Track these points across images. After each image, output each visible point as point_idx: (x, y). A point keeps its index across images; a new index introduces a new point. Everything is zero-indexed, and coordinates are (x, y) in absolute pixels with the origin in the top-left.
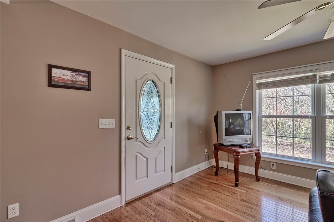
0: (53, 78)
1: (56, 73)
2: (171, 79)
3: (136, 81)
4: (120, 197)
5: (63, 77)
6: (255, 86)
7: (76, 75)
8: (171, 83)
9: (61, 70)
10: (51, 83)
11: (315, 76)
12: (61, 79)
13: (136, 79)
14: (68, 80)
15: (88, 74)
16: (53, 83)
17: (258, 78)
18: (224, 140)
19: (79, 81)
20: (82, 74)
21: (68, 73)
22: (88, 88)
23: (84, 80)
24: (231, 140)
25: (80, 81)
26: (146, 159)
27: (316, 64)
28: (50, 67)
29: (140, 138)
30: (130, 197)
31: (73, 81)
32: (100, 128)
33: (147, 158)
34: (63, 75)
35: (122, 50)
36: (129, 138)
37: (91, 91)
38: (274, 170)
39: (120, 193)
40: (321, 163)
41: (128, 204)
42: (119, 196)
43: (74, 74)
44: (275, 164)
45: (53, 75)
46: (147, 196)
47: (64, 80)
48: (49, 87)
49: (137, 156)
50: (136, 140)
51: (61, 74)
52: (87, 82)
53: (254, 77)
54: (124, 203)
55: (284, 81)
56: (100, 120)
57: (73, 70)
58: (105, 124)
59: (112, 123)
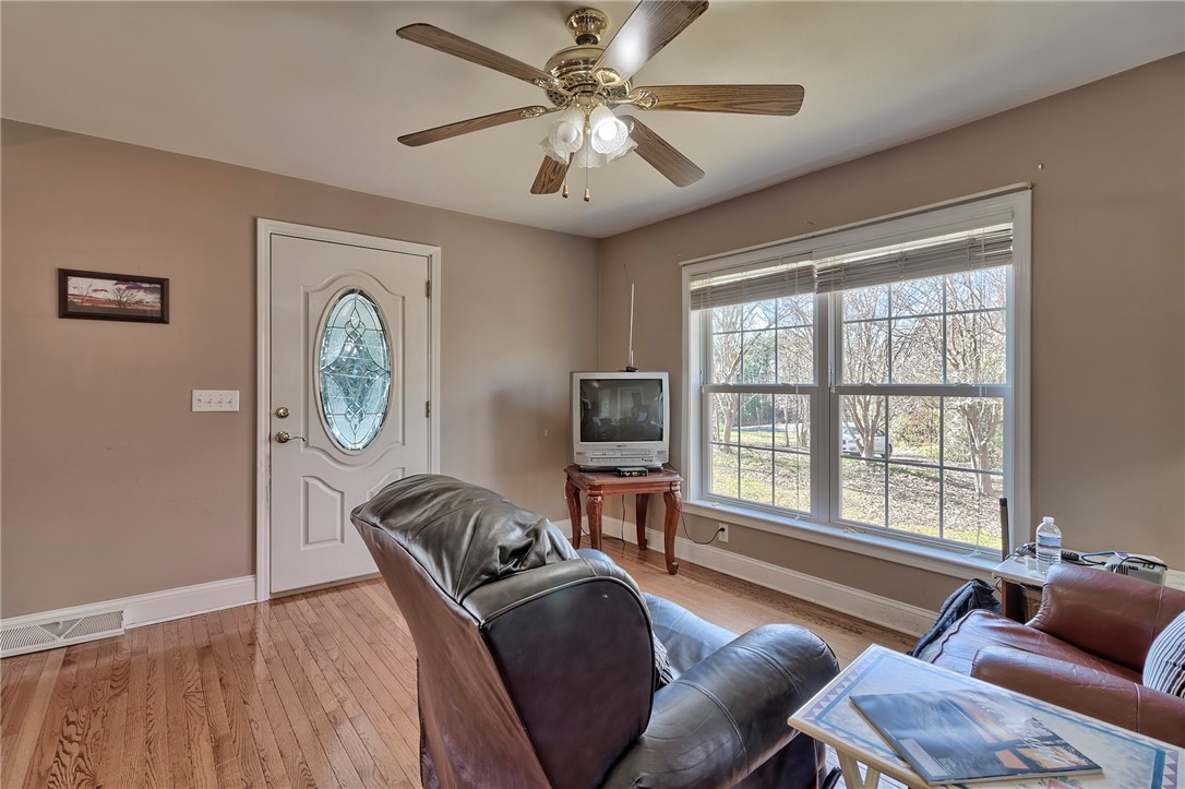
0: (70, 298)
1: (77, 286)
2: (429, 285)
3: (307, 295)
4: (253, 579)
5: (94, 295)
6: (686, 299)
7: (128, 288)
8: (428, 295)
9: (90, 280)
10: (67, 309)
11: (808, 270)
12: (91, 300)
13: (308, 290)
14: (110, 301)
15: (162, 285)
16: (70, 309)
17: (695, 277)
18: (578, 453)
19: (136, 303)
20: (144, 285)
21: (109, 285)
22: (161, 318)
23: (149, 300)
24: (598, 454)
25: (140, 302)
26: (338, 496)
27: (803, 236)
28: (64, 275)
29: (316, 437)
30: (282, 586)
31: (120, 302)
32: (194, 410)
33: (342, 493)
34: (96, 290)
35: (260, 221)
36: (282, 440)
37: (168, 323)
38: (722, 545)
39: (254, 571)
40: (830, 523)
41: (278, 600)
42: (249, 579)
43: (123, 287)
44: (726, 527)
45: (71, 291)
46: (338, 591)
47: (100, 301)
48: (61, 317)
49: (307, 484)
50: (307, 445)
51: (91, 289)
52: (159, 305)
53: (686, 272)
54: (264, 596)
55: (749, 283)
56: (196, 393)
57: (120, 278)
58: (208, 400)
59: (228, 400)
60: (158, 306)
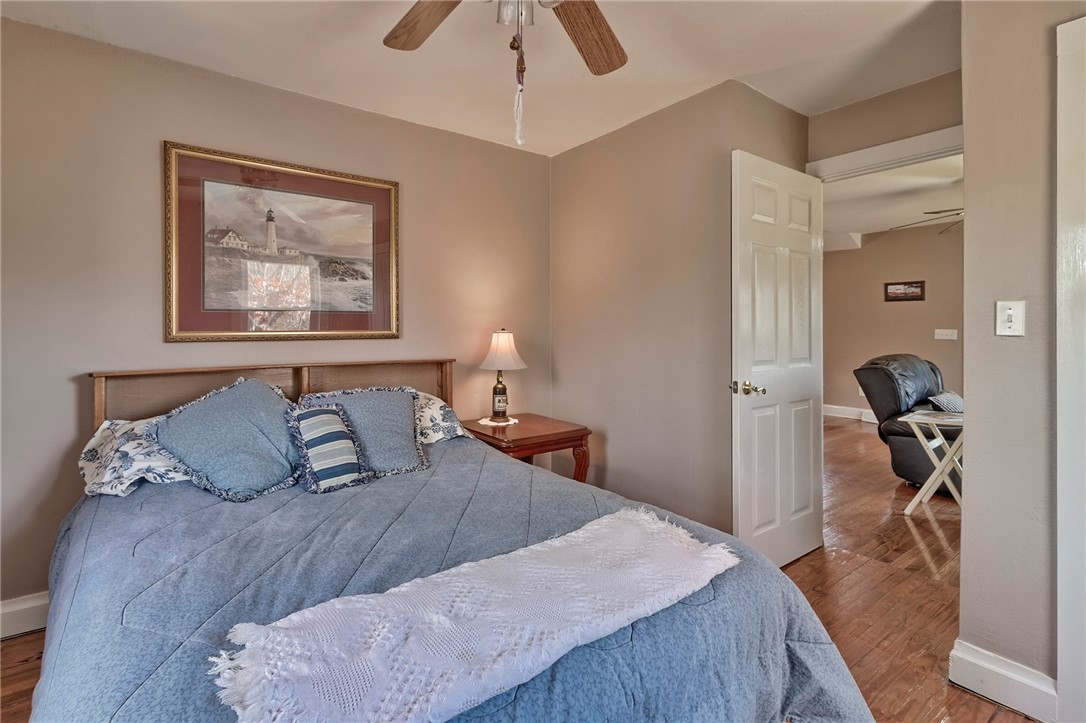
0: (889, 294)
1: (891, 289)
9: (895, 286)
10: (887, 298)
12: (895, 293)
14: (902, 293)
15: (921, 284)
16: (889, 298)
19: (912, 293)
20: (915, 285)
21: (901, 287)
22: (921, 298)
23: (917, 291)
25: (914, 292)
28: (887, 285)
31: (906, 293)
34: (897, 290)
37: (924, 300)
43: (907, 287)
45: (889, 291)
47: (898, 294)
48: (886, 301)
51: (895, 289)
56: (937, 331)
57: (905, 284)
58: (941, 334)
59: (950, 334)
60: (920, 293)
